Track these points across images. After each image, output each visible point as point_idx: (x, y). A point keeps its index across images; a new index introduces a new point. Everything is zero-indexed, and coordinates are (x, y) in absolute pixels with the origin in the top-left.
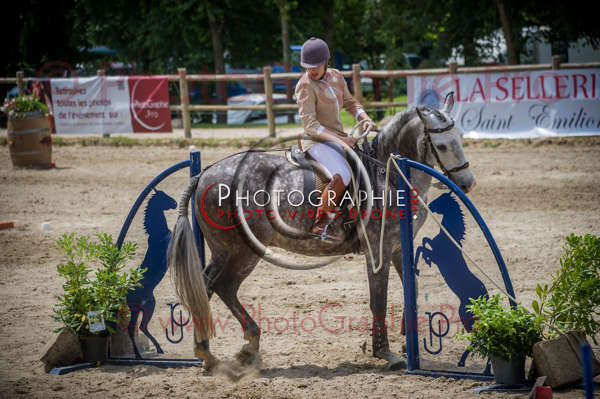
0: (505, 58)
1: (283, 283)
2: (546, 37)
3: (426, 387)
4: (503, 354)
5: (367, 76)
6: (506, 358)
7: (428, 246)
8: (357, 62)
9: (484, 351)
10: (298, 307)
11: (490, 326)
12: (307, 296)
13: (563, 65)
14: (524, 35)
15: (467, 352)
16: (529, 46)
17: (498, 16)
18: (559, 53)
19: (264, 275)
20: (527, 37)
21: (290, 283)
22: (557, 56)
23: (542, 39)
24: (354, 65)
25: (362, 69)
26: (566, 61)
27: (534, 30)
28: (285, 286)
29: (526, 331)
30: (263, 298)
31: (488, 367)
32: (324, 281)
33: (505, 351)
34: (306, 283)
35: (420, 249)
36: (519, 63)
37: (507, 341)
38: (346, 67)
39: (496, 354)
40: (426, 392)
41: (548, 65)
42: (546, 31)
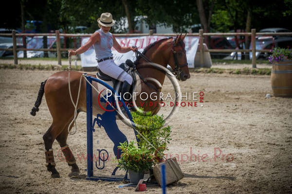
0: (127, 30)
1: (20, 134)
2: (145, 21)
3: (88, 184)
4: (135, 169)
5: (62, 36)
6: (136, 171)
7: (99, 118)
8: (58, 29)
9: (126, 168)
10: (27, 146)
11: (129, 156)
12: (31, 141)
13: (154, 34)
14: (135, 20)
15: (117, 168)
16: (138, 25)
17: (124, 10)
18: (152, 29)
19: (11, 130)
20: (137, 21)
21: (24, 134)
22: (151, 30)
23: (144, 22)
24: (56, 31)
25: (61, 33)
26: (155, 32)
27: (141, 17)
28: (21, 136)
29: (146, 159)
30: (10, 141)
31: (126, 175)
32: (40, 134)
33: (136, 168)
34: (31, 134)
35: (95, 119)
36: (134, 33)
37: (137, 163)
38: (52, 31)
39: (131, 169)
40: (87, 186)
41: (148, 34)
42: (146, 18)
